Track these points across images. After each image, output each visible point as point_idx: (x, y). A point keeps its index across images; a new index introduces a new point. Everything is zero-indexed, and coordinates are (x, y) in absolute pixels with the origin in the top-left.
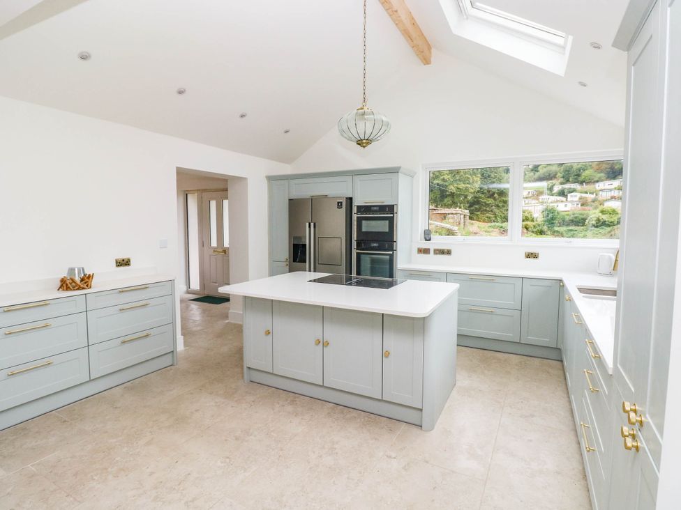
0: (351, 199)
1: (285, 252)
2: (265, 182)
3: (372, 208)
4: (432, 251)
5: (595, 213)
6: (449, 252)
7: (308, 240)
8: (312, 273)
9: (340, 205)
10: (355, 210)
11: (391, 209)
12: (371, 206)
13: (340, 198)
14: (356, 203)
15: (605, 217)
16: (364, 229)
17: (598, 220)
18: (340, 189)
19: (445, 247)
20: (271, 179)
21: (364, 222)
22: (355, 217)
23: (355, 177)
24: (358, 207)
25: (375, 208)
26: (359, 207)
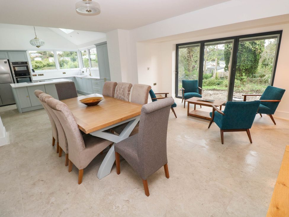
0: (9, 60)
3: (19, 63)
4: (37, 75)
5: (34, 63)
6: (43, 75)
9: (5, 62)
10: (11, 64)
11: (26, 63)
12: (18, 62)
14: (11, 61)
15: (38, 65)
16: (17, 70)
17: (36, 66)
19: (42, 74)
21: (16, 67)
22: (12, 66)
23: (8, 53)
24: (12, 63)
25: (20, 63)
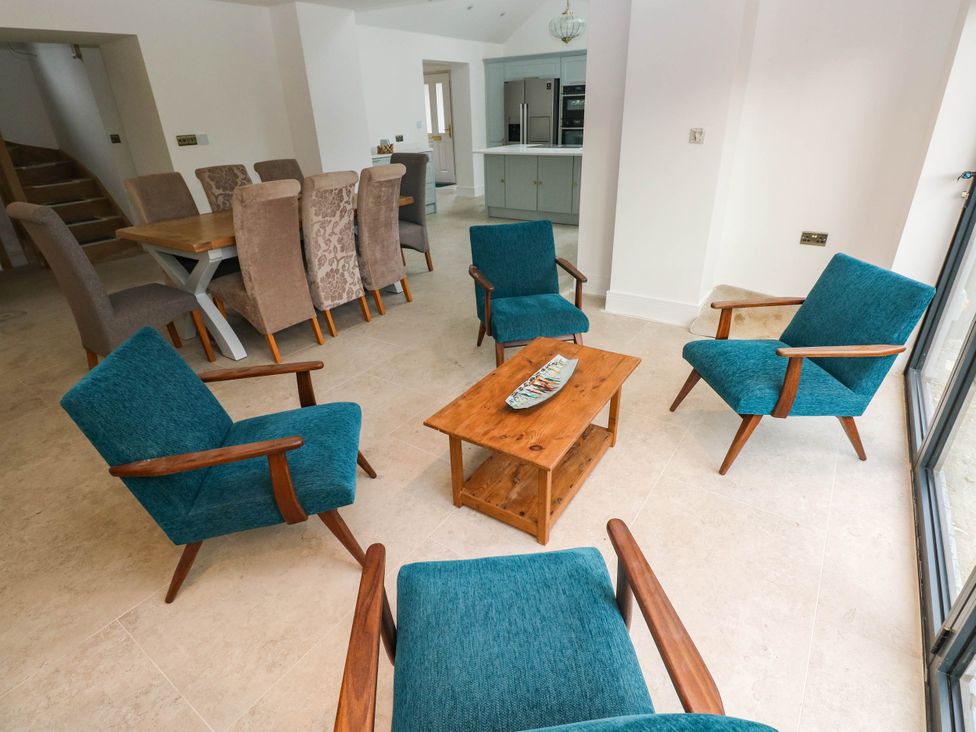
0: (559, 80)
1: (501, 132)
2: (482, 66)
3: (577, 88)
7: (523, 121)
8: (526, 145)
9: (549, 86)
10: (561, 90)
12: (574, 86)
13: (549, 79)
14: (563, 83)
16: (569, 109)
18: (549, 71)
20: (487, 62)
21: (569, 101)
22: (561, 96)
23: (563, 59)
25: (579, 88)
26: (565, 88)
